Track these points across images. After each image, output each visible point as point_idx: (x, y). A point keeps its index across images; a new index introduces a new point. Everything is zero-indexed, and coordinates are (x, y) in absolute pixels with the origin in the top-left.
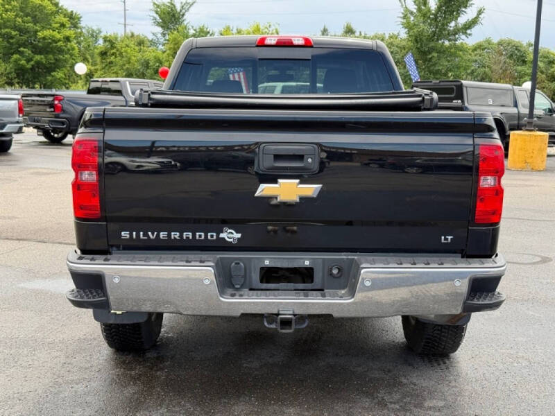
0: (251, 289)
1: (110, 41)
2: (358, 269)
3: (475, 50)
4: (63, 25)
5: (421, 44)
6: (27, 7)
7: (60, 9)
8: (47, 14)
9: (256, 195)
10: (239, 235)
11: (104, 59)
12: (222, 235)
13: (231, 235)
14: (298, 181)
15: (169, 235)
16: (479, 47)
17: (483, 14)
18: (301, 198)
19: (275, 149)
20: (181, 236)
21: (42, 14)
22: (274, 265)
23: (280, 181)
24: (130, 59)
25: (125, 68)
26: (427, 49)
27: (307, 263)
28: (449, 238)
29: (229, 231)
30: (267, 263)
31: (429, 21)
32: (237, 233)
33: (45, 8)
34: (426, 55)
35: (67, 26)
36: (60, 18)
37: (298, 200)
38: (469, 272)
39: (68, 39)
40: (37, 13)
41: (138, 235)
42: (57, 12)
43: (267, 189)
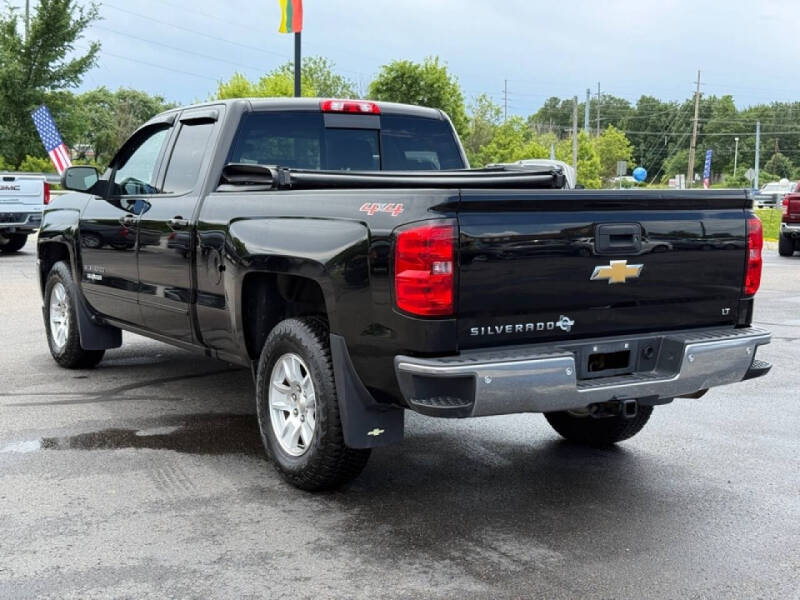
0: (583, 379)
2: (683, 346)
3: (87, 102)
5: (13, 91)
9: (591, 279)
10: (571, 323)
12: (559, 324)
13: (565, 323)
14: (625, 261)
15: (514, 328)
16: (92, 99)
17: (99, 52)
18: (628, 279)
22: (600, 351)
23: (612, 262)
26: (22, 99)
27: (626, 346)
29: (565, 318)
30: (595, 349)
31: (19, 57)
32: (571, 320)
34: (21, 107)
37: (624, 281)
43: (601, 271)
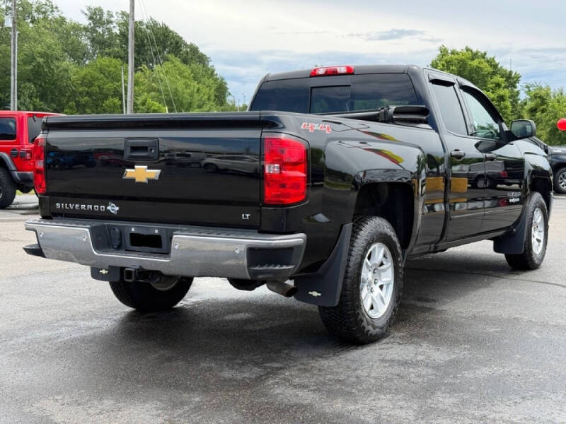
0: (126, 250)
1: (540, 97)
4: (498, 85)
6: (464, 70)
7: (499, 70)
8: (483, 75)
9: (124, 177)
10: (117, 208)
11: (533, 116)
12: (109, 208)
13: (113, 208)
14: (146, 167)
15: (80, 207)
19: (132, 143)
20: (86, 207)
21: (478, 76)
22: (137, 232)
23: (136, 167)
24: (556, 114)
25: (550, 123)
27: (156, 231)
28: (248, 215)
29: (113, 205)
30: (133, 230)
32: (117, 206)
33: (482, 69)
35: (503, 85)
36: (498, 79)
37: (147, 181)
38: (245, 243)
39: (502, 98)
40: (474, 75)
41: (64, 206)
42: (494, 73)
43: (130, 173)
